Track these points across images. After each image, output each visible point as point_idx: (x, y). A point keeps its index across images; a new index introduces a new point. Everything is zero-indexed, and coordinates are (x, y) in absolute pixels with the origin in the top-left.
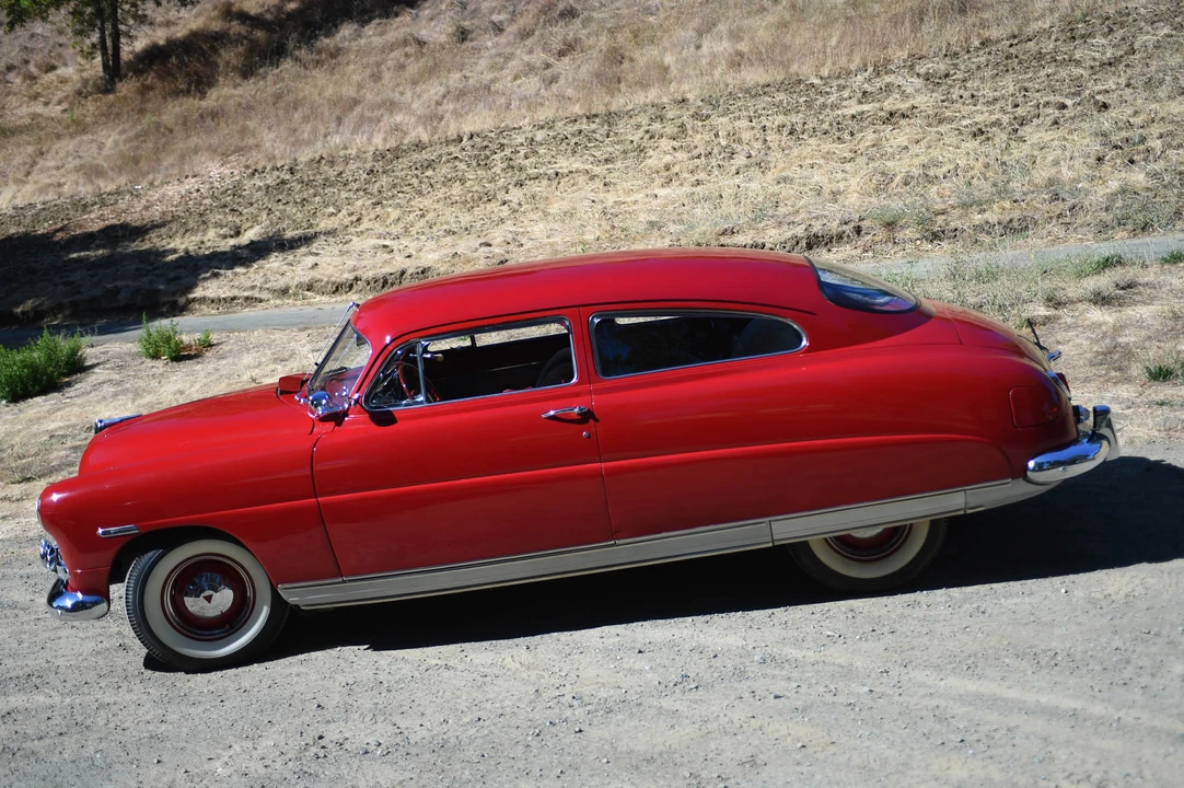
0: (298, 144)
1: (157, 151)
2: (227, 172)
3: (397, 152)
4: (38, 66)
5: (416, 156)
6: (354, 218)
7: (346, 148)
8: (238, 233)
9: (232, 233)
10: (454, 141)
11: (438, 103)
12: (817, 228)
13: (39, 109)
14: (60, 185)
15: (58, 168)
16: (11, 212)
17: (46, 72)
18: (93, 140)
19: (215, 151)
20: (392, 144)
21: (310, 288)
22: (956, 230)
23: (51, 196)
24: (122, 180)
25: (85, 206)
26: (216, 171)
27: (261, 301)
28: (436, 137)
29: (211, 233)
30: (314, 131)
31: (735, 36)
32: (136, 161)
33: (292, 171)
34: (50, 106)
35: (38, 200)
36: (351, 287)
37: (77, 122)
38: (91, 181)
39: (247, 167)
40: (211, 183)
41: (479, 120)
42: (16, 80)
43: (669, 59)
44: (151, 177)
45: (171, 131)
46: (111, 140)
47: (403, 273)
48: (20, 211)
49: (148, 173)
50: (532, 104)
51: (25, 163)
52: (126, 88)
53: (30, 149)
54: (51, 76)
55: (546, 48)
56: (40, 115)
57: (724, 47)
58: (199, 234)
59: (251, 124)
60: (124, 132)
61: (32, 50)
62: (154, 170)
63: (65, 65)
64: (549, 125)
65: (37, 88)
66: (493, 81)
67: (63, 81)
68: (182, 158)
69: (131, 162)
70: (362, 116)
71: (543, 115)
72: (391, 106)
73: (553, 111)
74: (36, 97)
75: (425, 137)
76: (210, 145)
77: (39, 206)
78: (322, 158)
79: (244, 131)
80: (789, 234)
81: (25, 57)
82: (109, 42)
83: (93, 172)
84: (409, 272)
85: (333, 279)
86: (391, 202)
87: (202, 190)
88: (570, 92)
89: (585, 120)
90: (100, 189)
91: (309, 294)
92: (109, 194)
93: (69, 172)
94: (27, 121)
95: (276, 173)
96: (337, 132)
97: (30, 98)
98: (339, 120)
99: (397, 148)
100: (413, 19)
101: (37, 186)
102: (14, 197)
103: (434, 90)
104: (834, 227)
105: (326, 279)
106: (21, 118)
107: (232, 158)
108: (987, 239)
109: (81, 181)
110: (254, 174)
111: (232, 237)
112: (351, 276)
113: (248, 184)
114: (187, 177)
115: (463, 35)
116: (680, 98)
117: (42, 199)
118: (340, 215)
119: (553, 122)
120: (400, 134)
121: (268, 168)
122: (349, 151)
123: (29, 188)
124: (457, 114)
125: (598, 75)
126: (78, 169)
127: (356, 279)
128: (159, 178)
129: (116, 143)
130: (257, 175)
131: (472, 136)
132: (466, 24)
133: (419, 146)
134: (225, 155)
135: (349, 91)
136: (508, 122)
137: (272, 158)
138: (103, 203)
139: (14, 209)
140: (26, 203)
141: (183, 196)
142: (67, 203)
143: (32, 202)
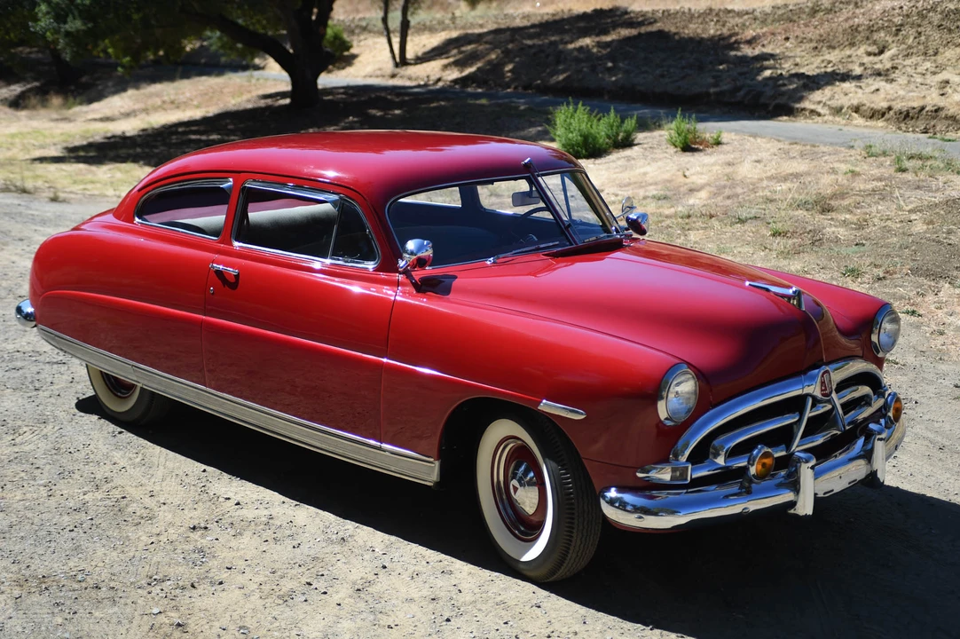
8: (881, 52)
9: (877, 51)
16: (768, 10)
21: (857, 109)
25: (815, 12)
27: (819, 115)
29: (863, 49)
35: (792, 2)
36: (883, 115)
47: (923, 108)
48: (775, 10)
58: (853, 49)
77: (791, 7)
84: (927, 109)
85: (872, 105)
87: (905, 8)
91: (854, 114)
92: (842, 2)
105: (868, 105)
111: (875, 55)
112: (885, 105)
127: (890, 108)
138: (829, 11)
139: (773, 7)
140: (783, 3)
141: (885, 11)
142: (807, 7)
143: (788, 3)
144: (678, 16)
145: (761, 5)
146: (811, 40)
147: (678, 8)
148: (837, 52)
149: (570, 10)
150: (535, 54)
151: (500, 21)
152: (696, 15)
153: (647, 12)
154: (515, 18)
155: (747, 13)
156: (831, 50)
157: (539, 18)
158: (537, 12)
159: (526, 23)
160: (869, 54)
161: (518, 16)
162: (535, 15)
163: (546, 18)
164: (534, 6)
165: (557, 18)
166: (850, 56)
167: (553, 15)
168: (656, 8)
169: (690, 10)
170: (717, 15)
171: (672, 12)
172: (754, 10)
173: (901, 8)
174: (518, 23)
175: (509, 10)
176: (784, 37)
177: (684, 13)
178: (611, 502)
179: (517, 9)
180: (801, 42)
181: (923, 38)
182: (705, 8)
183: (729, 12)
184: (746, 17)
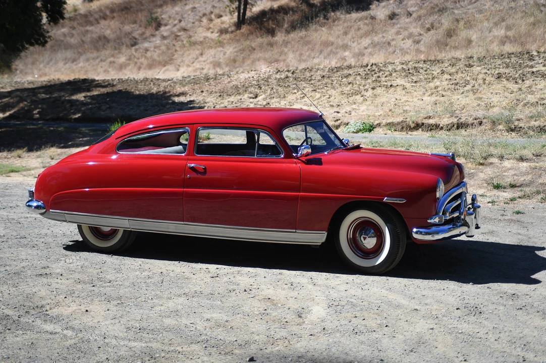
0: (300, 61)
1: (244, 59)
2: (268, 70)
3: (339, 69)
4: (215, 16)
5: (346, 72)
6: (302, 96)
7: (319, 65)
8: (256, 97)
9: (254, 97)
10: (364, 66)
11: (366, 48)
12: (463, 120)
13: (209, 34)
14: (203, 69)
15: (204, 61)
16: (181, 79)
17: (218, 18)
18: (222, 51)
19: (266, 60)
20: (338, 65)
22: (521, 127)
23: (198, 73)
24: (227, 69)
25: (208, 79)
26: (264, 69)
28: (358, 64)
29: (246, 96)
30: (309, 56)
31: (508, 28)
32: (235, 61)
33: (293, 73)
34: (214, 34)
35: (192, 74)
37: (220, 42)
38: (214, 68)
39: (277, 69)
40: (260, 74)
41: (378, 58)
42: (205, 20)
43: (474, 37)
44: (238, 69)
45: (254, 49)
46: (230, 50)
48: (184, 79)
49: (237, 67)
50: (404, 52)
51: (194, 58)
52: (245, 29)
53: (197, 52)
54: (219, 20)
55: (423, 26)
56: (207, 37)
57: (502, 32)
58: (241, 96)
59: (286, 50)
60: (235, 48)
61: (216, 7)
62: (241, 67)
63: (226, 15)
64: (406, 63)
65: (211, 26)
66: (393, 40)
67: (222, 23)
68: (253, 62)
69: (233, 62)
70: (331, 51)
71: (408, 58)
72: (345, 47)
73: (411, 56)
74: (208, 29)
75: (353, 64)
76: (265, 58)
77: (192, 77)
78: (308, 68)
79: (281, 53)
80: (450, 122)
81: (212, 10)
82: (242, 7)
83: (217, 64)
86: (320, 91)
87: (255, 77)
88: (423, 49)
89: (423, 62)
90: (217, 72)
92: (219, 75)
93: (208, 64)
94: (201, 39)
95: (287, 73)
96: (318, 57)
97: (207, 29)
98: (321, 52)
99: (340, 67)
100: (377, 6)
101: (194, 68)
102: (184, 72)
103: (366, 42)
104: (470, 120)
106: (201, 37)
107: (273, 64)
108: (532, 133)
109: (211, 68)
110: (278, 72)
111: (253, 98)
113: (274, 76)
114: (252, 71)
115: (392, 16)
116: (470, 56)
117: (194, 74)
118: (297, 94)
119: (409, 62)
120: (344, 61)
121: (285, 70)
122: (320, 67)
123: (190, 69)
124: (371, 54)
125: (438, 42)
126: (211, 63)
128: (241, 70)
129: (231, 53)
130: (279, 73)
131: (373, 64)
132: (397, 11)
133: (349, 67)
134: (271, 63)
135: (331, 39)
136: (390, 60)
137: (288, 66)
138: (215, 79)
139: (183, 77)
140: (188, 75)
141: (246, 79)
142: (202, 77)
143: (190, 75)
144: (129, 81)
145: (175, 76)
146: (216, 92)
147: (127, 78)
148: (233, 97)
149: (58, 79)
150: (54, 102)
151: (13, 85)
152: (139, 81)
153: (108, 80)
154: (23, 83)
155: (169, 80)
156: (229, 97)
157: (40, 83)
158: (37, 80)
159: (31, 86)
160: (251, 98)
161: (25, 82)
162: (36, 81)
163: (45, 83)
164: (34, 77)
165: (52, 83)
166: (241, 99)
167: (49, 82)
168: (114, 78)
169: (134, 79)
170: (152, 81)
171: (124, 80)
172: (172, 79)
173: (253, 77)
174: (26, 86)
175: (17, 79)
176: (200, 91)
177: (131, 80)
178: (417, 233)
179: (23, 79)
180: (211, 93)
181: (275, 90)
182: (143, 78)
183: (158, 79)
184: (169, 82)
